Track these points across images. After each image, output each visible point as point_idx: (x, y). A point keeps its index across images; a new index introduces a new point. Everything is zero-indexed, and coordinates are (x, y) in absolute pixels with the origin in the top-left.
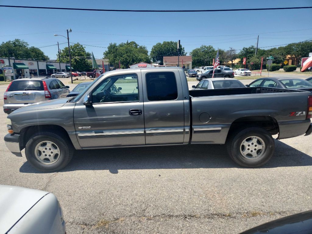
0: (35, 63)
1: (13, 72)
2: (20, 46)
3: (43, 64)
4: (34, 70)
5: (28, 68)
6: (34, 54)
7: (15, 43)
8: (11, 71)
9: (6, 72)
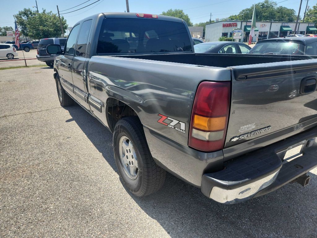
0: (268, 24)
1: (241, 35)
2: (267, 7)
3: (277, 26)
4: (264, 33)
5: (258, 31)
6: (278, 15)
7: (263, 4)
8: (240, 34)
9: (235, 35)
